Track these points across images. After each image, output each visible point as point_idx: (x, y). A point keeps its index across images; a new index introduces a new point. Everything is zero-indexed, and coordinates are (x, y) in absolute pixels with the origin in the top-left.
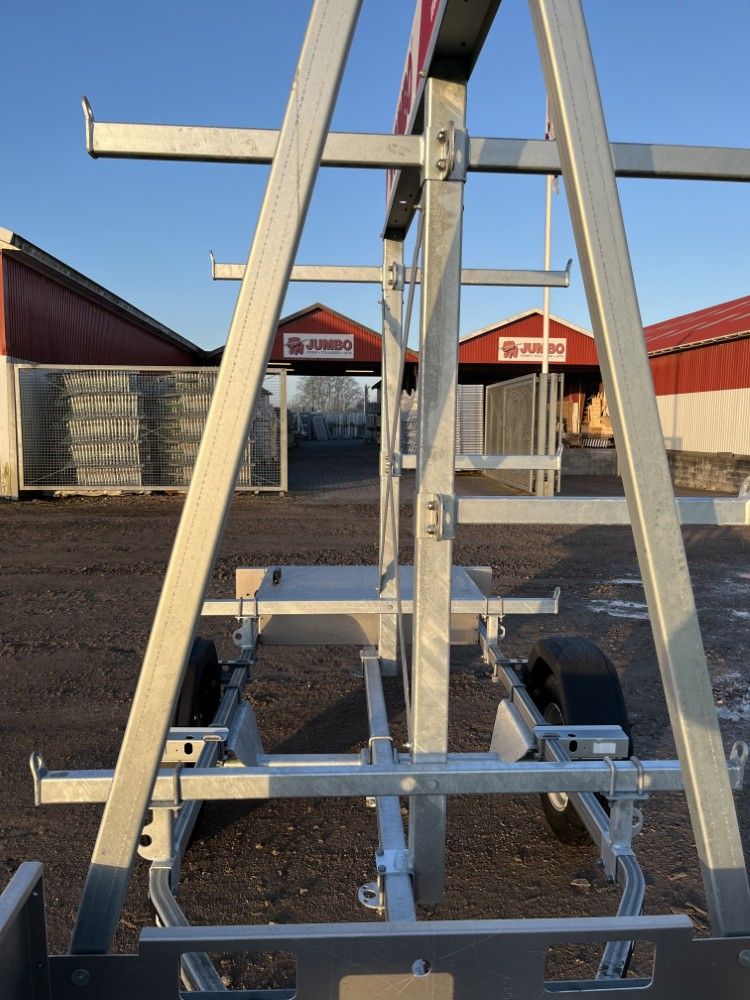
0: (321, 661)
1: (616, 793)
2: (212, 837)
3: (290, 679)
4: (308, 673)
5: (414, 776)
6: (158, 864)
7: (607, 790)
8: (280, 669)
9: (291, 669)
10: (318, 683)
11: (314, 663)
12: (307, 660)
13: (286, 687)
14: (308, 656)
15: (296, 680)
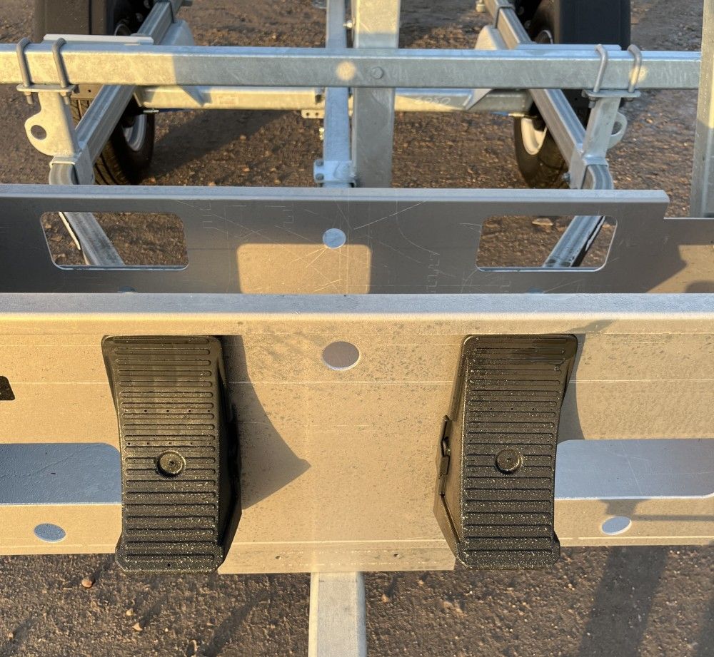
0: (290, 12)
1: (601, 90)
2: (165, 175)
3: (253, 30)
4: (274, 24)
5: (354, 61)
6: (61, 159)
7: (590, 86)
8: (243, 20)
9: (255, 19)
10: (285, 34)
11: (281, 14)
12: (274, 11)
13: (248, 38)
14: (275, 7)
15: (260, 31)
